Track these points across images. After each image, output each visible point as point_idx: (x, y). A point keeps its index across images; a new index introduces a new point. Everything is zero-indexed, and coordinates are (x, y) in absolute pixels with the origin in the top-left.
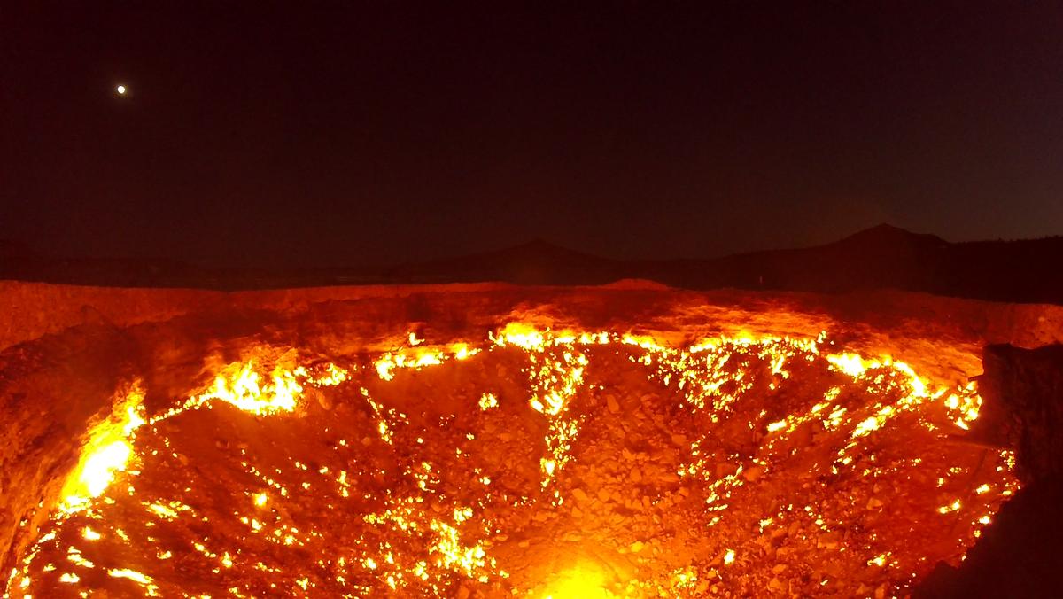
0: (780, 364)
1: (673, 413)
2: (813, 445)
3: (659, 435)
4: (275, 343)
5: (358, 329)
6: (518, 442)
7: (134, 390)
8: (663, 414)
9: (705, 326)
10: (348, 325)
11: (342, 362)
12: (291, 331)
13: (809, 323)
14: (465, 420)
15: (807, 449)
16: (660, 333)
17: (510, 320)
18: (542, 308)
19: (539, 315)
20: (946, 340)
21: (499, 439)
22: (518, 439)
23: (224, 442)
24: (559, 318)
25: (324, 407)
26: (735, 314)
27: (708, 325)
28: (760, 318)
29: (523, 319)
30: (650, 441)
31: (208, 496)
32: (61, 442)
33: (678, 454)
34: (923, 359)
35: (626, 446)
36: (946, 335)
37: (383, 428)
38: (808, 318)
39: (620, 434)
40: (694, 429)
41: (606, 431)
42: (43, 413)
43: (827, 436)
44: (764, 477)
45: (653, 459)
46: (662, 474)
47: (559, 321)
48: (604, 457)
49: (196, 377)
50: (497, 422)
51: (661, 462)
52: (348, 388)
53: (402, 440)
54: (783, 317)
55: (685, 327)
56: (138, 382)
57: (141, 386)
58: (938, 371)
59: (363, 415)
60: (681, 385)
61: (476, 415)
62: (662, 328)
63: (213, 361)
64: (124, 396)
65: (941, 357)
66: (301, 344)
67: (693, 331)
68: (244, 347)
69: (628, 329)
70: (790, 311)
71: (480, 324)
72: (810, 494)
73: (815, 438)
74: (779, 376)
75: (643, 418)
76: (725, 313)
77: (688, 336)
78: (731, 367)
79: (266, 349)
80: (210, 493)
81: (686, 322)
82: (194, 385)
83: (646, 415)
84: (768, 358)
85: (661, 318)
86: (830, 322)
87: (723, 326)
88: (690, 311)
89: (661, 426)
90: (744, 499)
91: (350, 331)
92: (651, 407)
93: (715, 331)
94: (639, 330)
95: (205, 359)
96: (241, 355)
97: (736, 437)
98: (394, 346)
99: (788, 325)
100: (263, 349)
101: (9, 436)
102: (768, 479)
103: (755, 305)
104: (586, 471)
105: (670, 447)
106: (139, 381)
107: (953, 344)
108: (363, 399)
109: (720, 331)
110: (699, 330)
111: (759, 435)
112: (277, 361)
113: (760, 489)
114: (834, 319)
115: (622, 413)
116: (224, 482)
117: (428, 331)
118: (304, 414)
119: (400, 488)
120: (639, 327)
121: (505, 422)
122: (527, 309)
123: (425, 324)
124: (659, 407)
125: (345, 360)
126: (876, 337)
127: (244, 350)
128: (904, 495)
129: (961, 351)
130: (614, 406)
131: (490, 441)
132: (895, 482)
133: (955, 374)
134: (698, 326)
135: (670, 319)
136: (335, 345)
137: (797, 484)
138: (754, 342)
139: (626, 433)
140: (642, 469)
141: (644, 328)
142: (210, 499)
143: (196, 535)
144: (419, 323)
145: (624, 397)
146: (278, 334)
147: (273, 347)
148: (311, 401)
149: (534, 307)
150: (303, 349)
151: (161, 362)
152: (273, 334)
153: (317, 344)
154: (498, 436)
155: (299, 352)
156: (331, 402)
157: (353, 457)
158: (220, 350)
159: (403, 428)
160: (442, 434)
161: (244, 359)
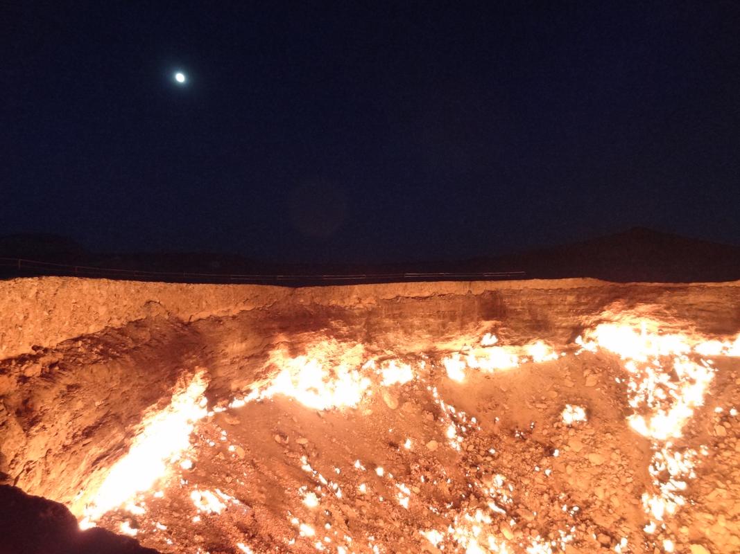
4: (341, 338)
5: (427, 326)
6: (612, 468)
7: (197, 382)
10: (417, 322)
11: (411, 358)
12: (358, 327)
14: (545, 432)
17: (600, 322)
18: (643, 308)
19: (639, 316)
21: (587, 460)
22: (612, 464)
23: (283, 436)
24: (667, 321)
25: (389, 405)
31: (262, 492)
32: (114, 432)
37: (451, 432)
42: (98, 403)
47: (667, 324)
49: (260, 370)
50: (585, 439)
52: (415, 387)
53: (471, 448)
56: (200, 373)
57: (204, 377)
59: (430, 417)
61: (558, 428)
63: (278, 356)
66: (368, 339)
68: (310, 342)
71: (564, 324)
79: (333, 345)
80: (264, 489)
91: (419, 329)
95: (271, 353)
96: (307, 349)
98: (465, 345)
100: (330, 343)
106: (202, 372)
112: (343, 357)
116: (280, 478)
117: (503, 331)
118: (368, 412)
119: (466, 503)
121: (595, 440)
122: (624, 309)
123: (499, 323)
127: (310, 345)
131: (576, 462)
136: (402, 342)
142: (263, 496)
144: (493, 321)
146: (345, 330)
147: (340, 342)
148: (377, 399)
149: (632, 307)
150: (368, 346)
151: (225, 356)
152: (340, 329)
153: (385, 339)
154: (586, 457)
155: (367, 349)
156: (397, 401)
157: (416, 461)
158: (286, 344)
159: (474, 435)
160: (517, 446)
161: (309, 353)
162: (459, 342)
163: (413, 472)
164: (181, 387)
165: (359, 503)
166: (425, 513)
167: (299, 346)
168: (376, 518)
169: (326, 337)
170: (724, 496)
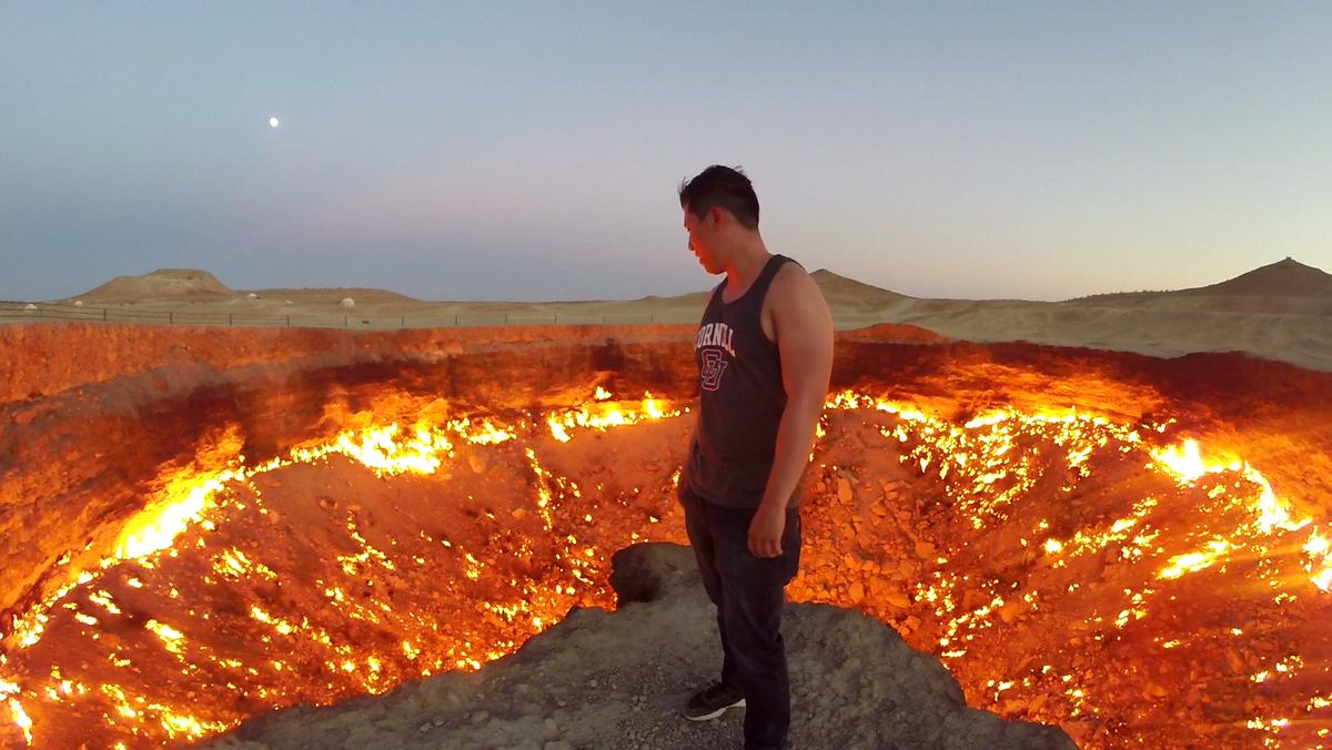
0: (1082, 455)
1: (924, 511)
2: (1102, 580)
3: (899, 540)
4: (416, 391)
5: (530, 376)
7: (230, 438)
8: (911, 511)
9: (986, 393)
10: (515, 373)
11: (507, 417)
12: (437, 378)
13: (1129, 397)
14: (651, 497)
15: (1092, 586)
16: (926, 398)
23: (331, 503)
25: (475, 469)
26: (1029, 377)
27: (990, 392)
28: (1063, 386)
30: (886, 547)
31: (290, 559)
32: (118, 486)
33: (919, 568)
35: (852, 550)
37: (544, 498)
38: (1127, 390)
39: (849, 533)
40: (948, 537)
41: (830, 527)
42: (98, 455)
43: (1124, 570)
44: (1023, 618)
45: (884, 573)
46: (890, 593)
51: (893, 579)
52: (510, 449)
53: (566, 516)
54: (1094, 387)
55: (961, 393)
56: (233, 429)
57: (238, 434)
58: (1301, 489)
59: (522, 482)
60: (943, 474)
61: (666, 491)
62: (930, 392)
63: (335, 410)
64: (214, 443)
65: (1306, 468)
66: (452, 393)
67: (970, 398)
68: (376, 395)
69: (883, 392)
70: (1101, 378)
71: (689, 375)
72: (1076, 656)
73: (1107, 571)
74: (1077, 472)
75: (884, 514)
76: (1015, 376)
77: (964, 405)
78: (1014, 453)
79: (406, 399)
80: (294, 556)
81: (962, 385)
82: (311, 435)
83: (888, 510)
84: (1068, 444)
85: (927, 379)
86: (1157, 398)
87: (1011, 393)
88: (968, 370)
89: (905, 527)
90: (988, 647)
91: (518, 380)
92: (896, 500)
93: (1001, 400)
94: (897, 393)
95: (326, 407)
96: (372, 403)
97: (1000, 555)
98: (576, 399)
99: (1100, 399)
100: (401, 397)
101: (49, 474)
102: (1028, 622)
103: (1056, 367)
105: (910, 558)
106: (235, 428)
108: (527, 461)
109: (1007, 400)
110: (980, 398)
111: (1031, 556)
112: (419, 414)
113: (1013, 635)
115: (856, 505)
116: (316, 545)
117: (622, 384)
118: (448, 476)
119: (549, 575)
120: (898, 390)
123: (615, 373)
124: (907, 500)
125: (511, 415)
126: (1217, 426)
127: (376, 399)
130: (845, 496)
132: (1194, 663)
134: (979, 393)
135: (940, 382)
136: (497, 395)
137: (1064, 637)
138: (1052, 420)
139: (856, 533)
140: (867, 584)
141: (904, 391)
142: (293, 563)
143: (259, 600)
144: (609, 372)
145: (862, 484)
146: (419, 381)
147: (413, 396)
148: (461, 462)
150: (453, 401)
151: (267, 409)
152: (413, 381)
153: (475, 394)
155: (450, 404)
156: (484, 465)
157: (497, 531)
158: (344, 397)
159: (572, 501)
160: (618, 512)
161: (376, 408)
162: (568, 396)
163: (492, 543)
164: (208, 442)
165: (412, 574)
167: (362, 399)
168: (431, 589)
169: (395, 390)
170: (810, 552)
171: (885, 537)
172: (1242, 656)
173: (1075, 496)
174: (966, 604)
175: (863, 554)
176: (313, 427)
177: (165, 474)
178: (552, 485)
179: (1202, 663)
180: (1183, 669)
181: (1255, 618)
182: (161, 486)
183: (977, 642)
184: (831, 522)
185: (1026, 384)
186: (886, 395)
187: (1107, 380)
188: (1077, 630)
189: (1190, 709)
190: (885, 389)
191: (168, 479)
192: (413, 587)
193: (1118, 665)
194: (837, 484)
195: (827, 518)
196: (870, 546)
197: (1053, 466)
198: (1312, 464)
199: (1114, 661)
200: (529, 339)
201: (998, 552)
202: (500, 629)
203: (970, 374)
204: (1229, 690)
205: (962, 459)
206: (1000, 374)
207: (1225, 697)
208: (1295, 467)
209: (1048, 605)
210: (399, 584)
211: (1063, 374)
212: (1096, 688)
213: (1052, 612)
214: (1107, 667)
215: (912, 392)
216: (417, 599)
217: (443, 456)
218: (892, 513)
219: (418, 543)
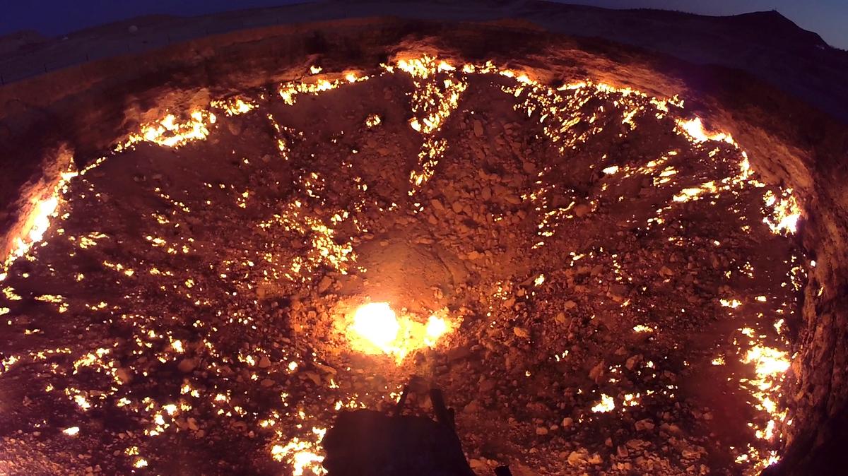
0: (632, 114)
1: (529, 143)
2: (638, 197)
3: (513, 161)
4: (185, 87)
5: (263, 63)
6: (394, 156)
7: (63, 152)
8: (521, 143)
9: (573, 69)
10: (253, 62)
11: (250, 94)
12: (199, 75)
13: (665, 84)
14: (352, 136)
15: (632, 200)
16: (533, 69)
17: (399, 50)
18: (427, 40)
19: (425, 45)
20: (781, 137)
21: (378, 153)
22: (394, 154)
23: (141, 176)
24: (442, 49)
25: (233, 132)
26: (602, 61)
27: (575, 68)
28: (623, 70)
29: (411, 49)
30: (505, 165)
33: (525, 179)
34: (757, 147)
35: (483, 167)
36: (783, 133)
37: (282, 146)
38: (665, 78)
39: (481, 155)
40: (543, 161)
41: (469, 151)
43: (652, 193)
44: (589, 215)
45: (504, 181)
46: (507, 195)
47: (442, 51)
48: (464, 174)
50: (378, 139)
51: (509, 185)
52: (255, 114)
54: (644, 73)
55: (555, 67)
56: (63, 146)
57: (68, 148)
58: (767, 163)
59: (267, 136)
60: (542, 120)
61: (361, 132)
62: (534, 65)
63: (132, 113)
64: (54, 159)
65: (773, 152)
66: (211, 83)
67: (562, 71)
68: (158, 96)
69: (504, 63)
70: (650, 68)
71: (373, 53)
72: (620, 243)
73: (642, 192)
74: (628, 125)
75: (504, 143)
76: (593, 59)
77: (557, 76)
78: (588, 109)
79: (179, 93)
80: (123, 220)
81: (557, 62)
83: (506, 141)
84: (623, 108)
85: (534, 56)
86: (684, 87)
87: (589, 71)
88: (561, 52)
89: (517, 153)
90: (567, 231)
91: (256, 67)
92: (511, 135)
93: (581, 75)
94: (514, 64)
95: (125, 112)
96: (157, 102)
97: (577, 174)
98: (297, 75)
99: (647, 82)
100: (176, 93)
102: (592, 218)
103: (620, 57)
104: (446, 185)
105: (520, 172)
106: (65, 144)
107: (787, 144)
108: (269, 122)
109: (586, 75)
110: (568, 71)
111: (596, 177)
112: (190, 101)
113: (583, 225)
114: (687, 86)
115: (485, 137)
116: (138, 209)
117: (326, 61)
118: (216, 141)
119: (290, 196)
120: (514, 62)
121: (385, 139)
122: (415, 40)
123: (322, 55)
124: (519, 135)
125: (253, 91)
126: (720, 113)
127: (159, 98)
128: (693, 273)
129: (792, 153)
130: (479, 131)
131: (371, 155)
132: (691, 258)
133: (780, 173)
134: (568, 68)
135: (542, 58)
136: (242, 79)
137: (613, 229)
138: (613, 90)
139: (486, 155)
140: (493, 188)
141: (518, 63)
142: (124, 226)
143: (108, 257)
144: (317, 55)
145: (489, 123)
146: (186, 79)
147: (184, 91)
148: (224, 129)
149: (420, 38)
150: (213, 88)
151: (84, 125)
152: (182, 80)
153: (226, 81)
154: (378, 151)
155: (210, 91)
156: (239, 129)
157: (253, 172)
158: (136, 102)
159: (300, 145)
160: (332, 149)
161: (160, 104)
162: (291, 74)
164: (49, 160)
165: (203, 213)
166: (259, 208)
167: (149, 100)
169: (171, 89)
170: (456, 168)
171: (505, 158)
172: (719, 259)
173: (625, 141)
174: (554, 204)
175: (489, 170)
176: (120, 127)
177: (26, 193)
178: (286, 136)
179: (696, 259)
180: (684, 261)
181: (729, 237)
182: (25, 202)
183: (561, 228)
184: (469, 148)
185: (599, 65)
186: (506, 65)
187: (653, 70)
188: (622, 227)
189: (686, 286)
190: (506, 62)
191: (29, 194)
192: (205, 221)
193: (646, 252)
194: (473, 123)
195: (467, 146)
196: (495, 164)
197: (612, 121)
198: (777, 150)
199: (643, 249)
200: (260, 38)
201: (575, 172)
202: (265, 237)
203: (562, 55)
204: (710, 279)
205: (553, 110)
206: (582, 57)
207: (707, 282)
208: (766, 149)
209: (605, 209)
210: (196, 221)
211: (625, 62)
212: (632, 265)
213: (607, 213)
214: (639, 252)
215: (524, 64)
216: (209, 229)
217: (211, 128)
218: (508, 144)
219: (202, 191)
